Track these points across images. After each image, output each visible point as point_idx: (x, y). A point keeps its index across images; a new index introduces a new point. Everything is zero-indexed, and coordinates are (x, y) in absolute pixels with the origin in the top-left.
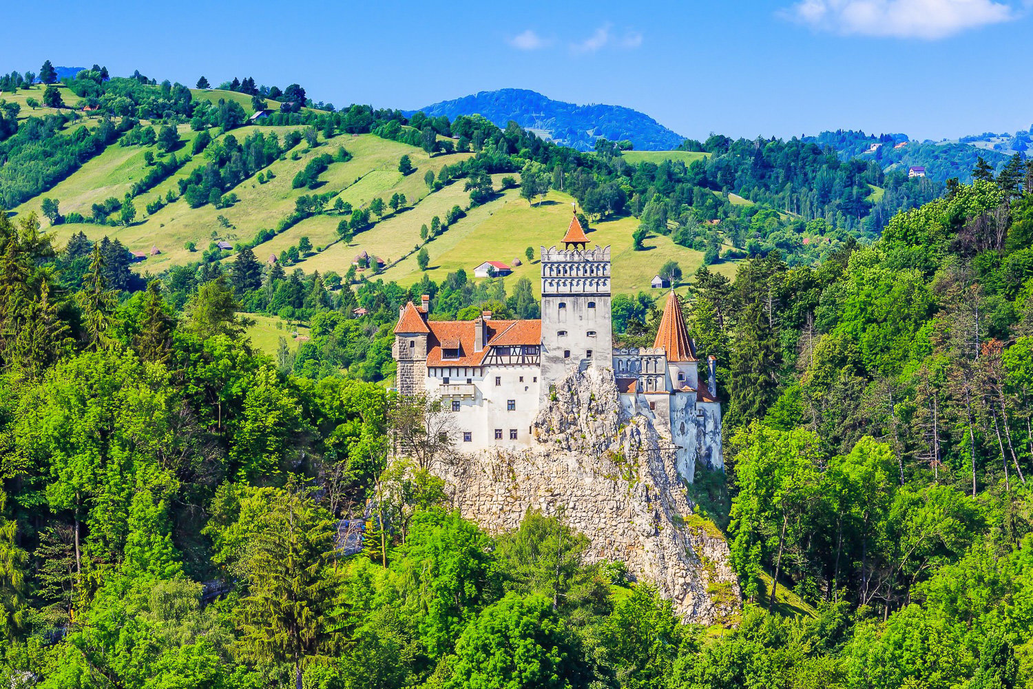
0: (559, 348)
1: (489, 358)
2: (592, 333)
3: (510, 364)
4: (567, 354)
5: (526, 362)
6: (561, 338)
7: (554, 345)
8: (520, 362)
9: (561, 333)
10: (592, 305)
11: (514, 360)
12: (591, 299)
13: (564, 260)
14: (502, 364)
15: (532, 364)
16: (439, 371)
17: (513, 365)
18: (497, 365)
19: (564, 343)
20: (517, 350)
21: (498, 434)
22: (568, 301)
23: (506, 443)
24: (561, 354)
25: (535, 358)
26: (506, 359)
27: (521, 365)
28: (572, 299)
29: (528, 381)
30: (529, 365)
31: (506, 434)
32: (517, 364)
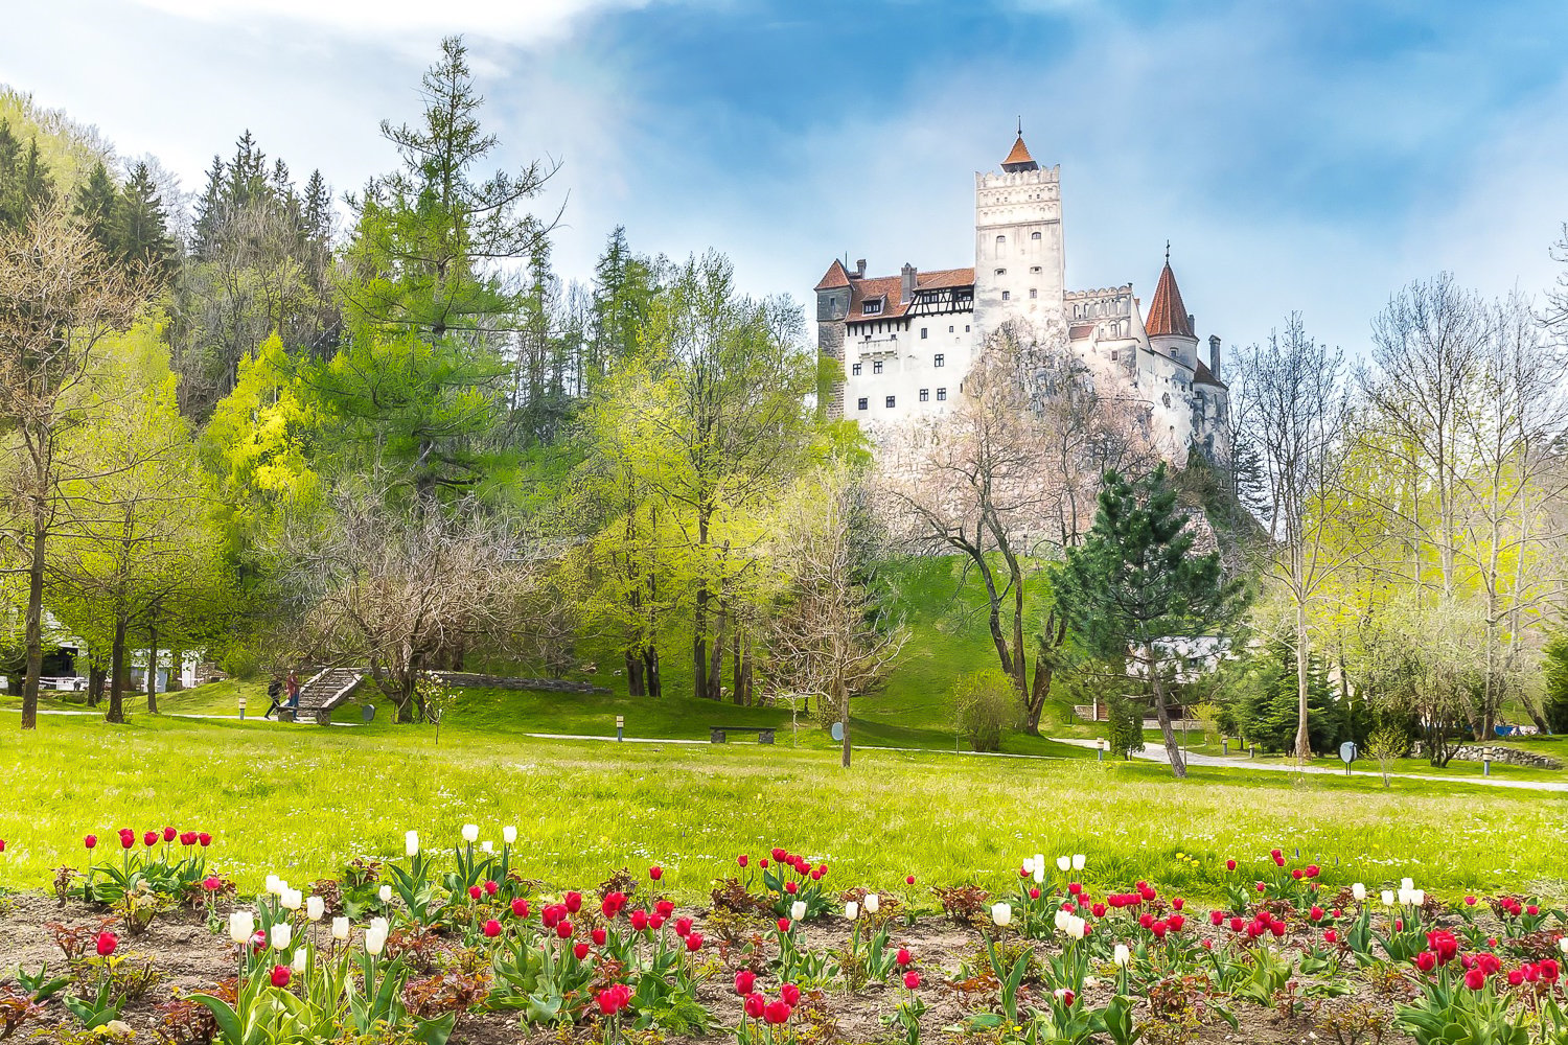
0: (995, 289)
1: (914, 307)
2: (1037, 269)
3: (938, 313)
4: (1006, 293)
5: (957, 308)
6: (1001, 276)
7: (990, 286)
8: (950, 308)
9: (1001, 271)
10: (1037, 235)
11: (943, 307)
12: (1035, 229)
13: (1003, 185)
14: (929, 313)
15: (965, 310)
16: (859, 330)
17: (942, 313)
18: (923, 315)
19: (1002, 282)
20: (947, 295)
21: (924, 393)
22: (1007, 233)
23: (933, 406)
24: (999, 296)
25: (967, 303)
26: (933, 308)
27: (951, 313)
28: (1012, 229)
29: (960, 330)
30: (960, 311)
31: (933, 394)
32: (946, 312)
